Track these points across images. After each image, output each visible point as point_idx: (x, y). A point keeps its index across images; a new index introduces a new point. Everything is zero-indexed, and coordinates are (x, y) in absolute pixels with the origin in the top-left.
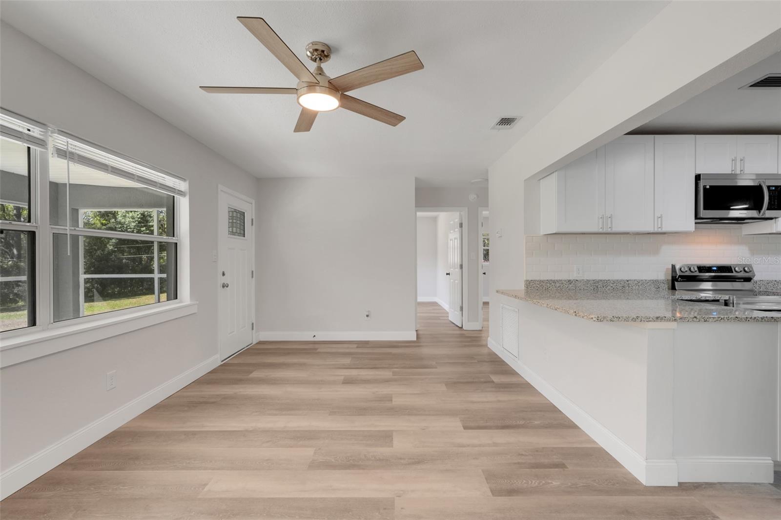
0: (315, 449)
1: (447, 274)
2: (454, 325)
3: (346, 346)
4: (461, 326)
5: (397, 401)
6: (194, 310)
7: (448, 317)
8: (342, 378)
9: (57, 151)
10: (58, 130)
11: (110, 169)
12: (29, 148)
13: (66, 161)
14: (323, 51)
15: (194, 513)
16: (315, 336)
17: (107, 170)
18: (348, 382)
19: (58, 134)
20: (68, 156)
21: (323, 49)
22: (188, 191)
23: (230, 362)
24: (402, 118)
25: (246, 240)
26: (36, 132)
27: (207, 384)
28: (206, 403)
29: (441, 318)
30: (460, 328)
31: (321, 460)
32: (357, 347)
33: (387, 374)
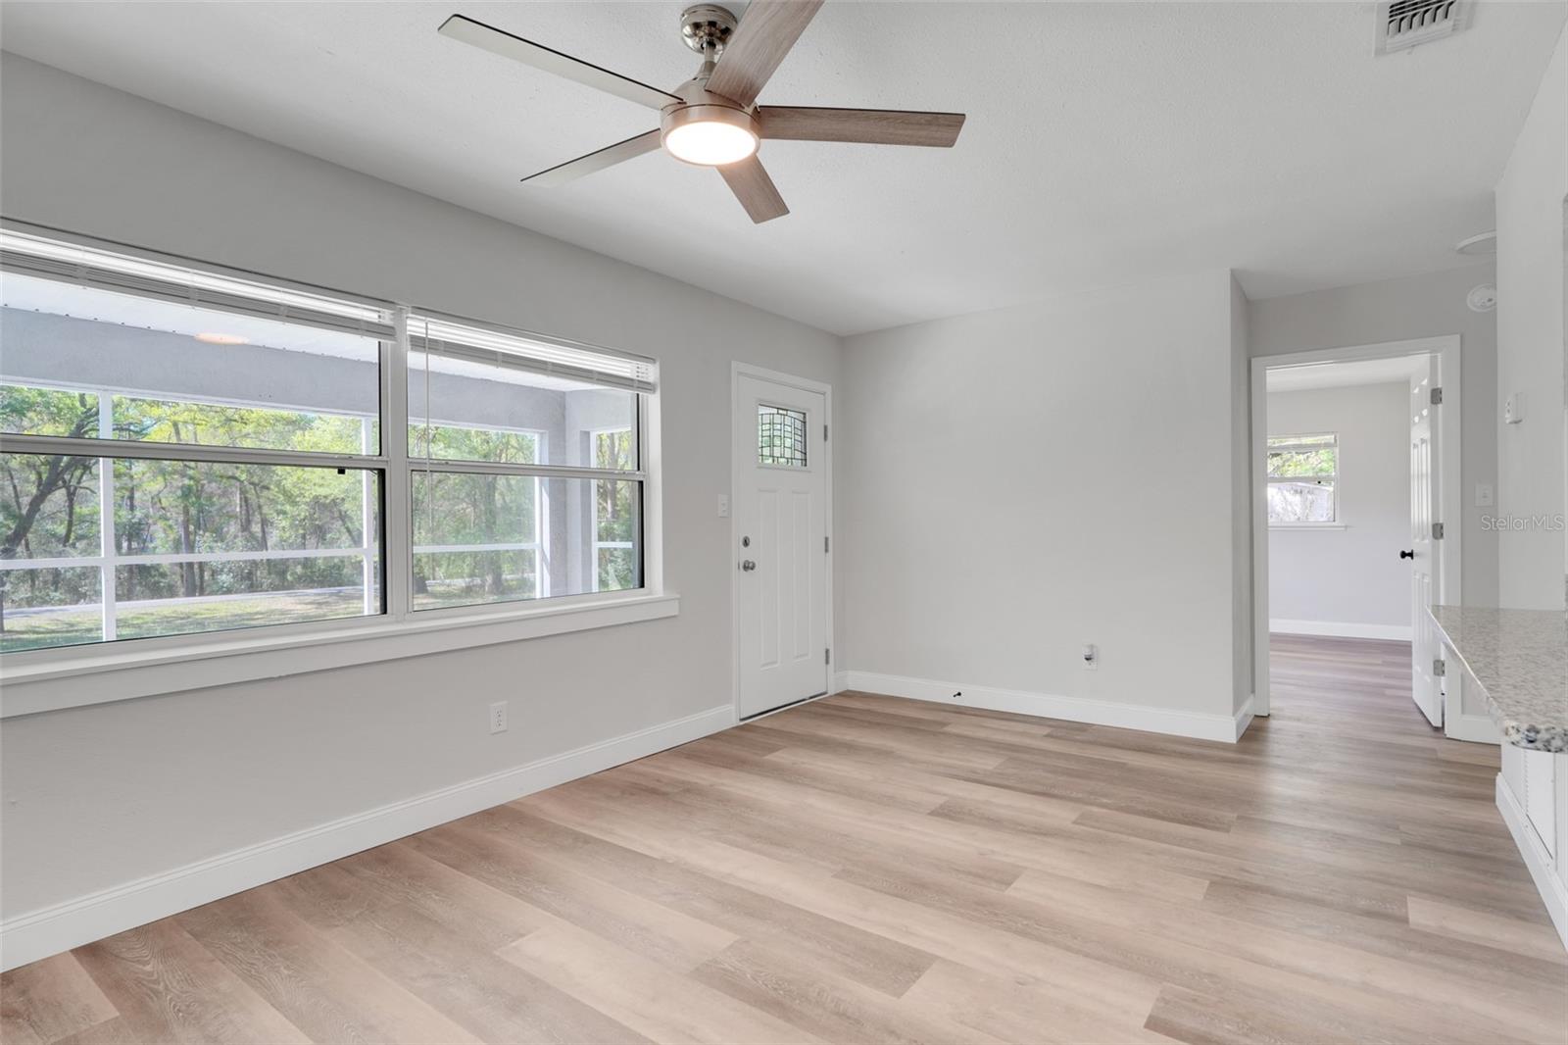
0: (738, 937)
1: (1404, 555)
2: (1420, 718)
3: (1020, 727)
4: (1440, 725)
5: (1023, 891)
6: (673, 610)
7: (1411, 689)
8: (941, 800)
9: (411, 341)
10: (413, 307)
11: (500, 358)
12: (379, 343)
13: (424, 355)
14: (712, 24)
15: (466, 976)
16: (959, 694)
17: (496, 360)
18: (948, 813)
19: (413, 313)
20: (427, 345)
21: (712, 19)
22: (658, 381)
23: (757, 724)
24: (956, 120)
25: (810, 472)
26: (386, 317)
27: (687, 758)
28: (654, 792)
29: (1388, 692)
30: (1436, 729)
31: (726, 966)
32: (1048, 736)
33: (1059, 814)
